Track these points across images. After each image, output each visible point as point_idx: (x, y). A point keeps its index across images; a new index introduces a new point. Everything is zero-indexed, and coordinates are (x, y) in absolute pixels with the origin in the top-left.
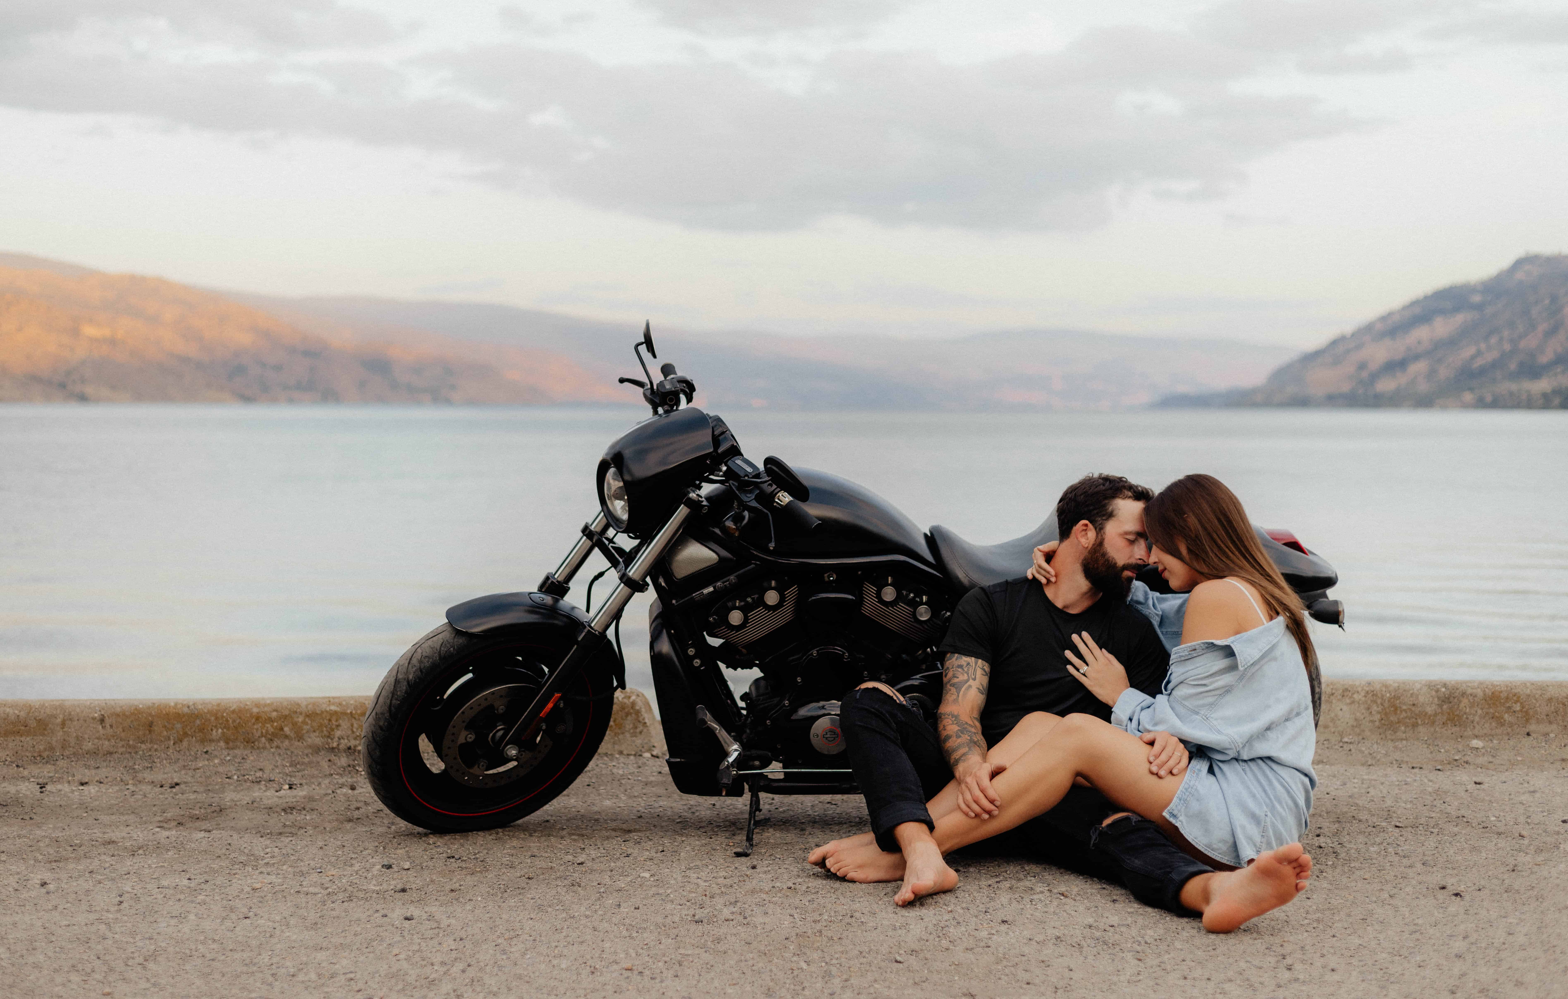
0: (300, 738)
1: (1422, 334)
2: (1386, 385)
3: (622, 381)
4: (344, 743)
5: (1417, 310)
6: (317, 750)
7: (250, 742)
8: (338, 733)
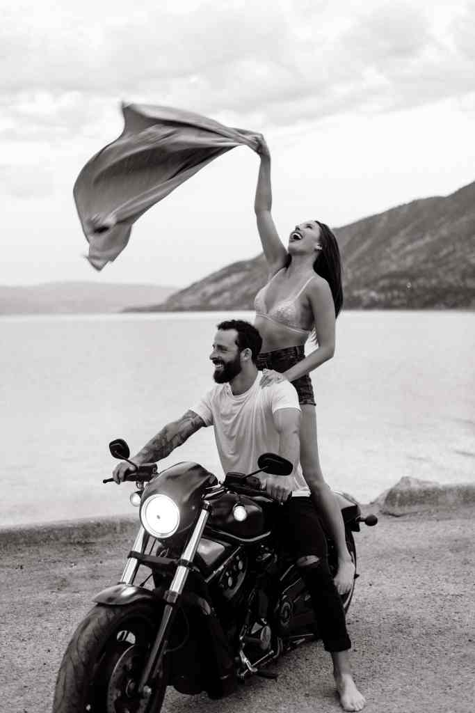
0: (58, 540)
1: (227, 281)
2: (214, 302)
3: (105, 481)
4: (76, 540)
5: (225, 272)
6: (66, 544)
7: (36, 543)
8: (73, 537)
